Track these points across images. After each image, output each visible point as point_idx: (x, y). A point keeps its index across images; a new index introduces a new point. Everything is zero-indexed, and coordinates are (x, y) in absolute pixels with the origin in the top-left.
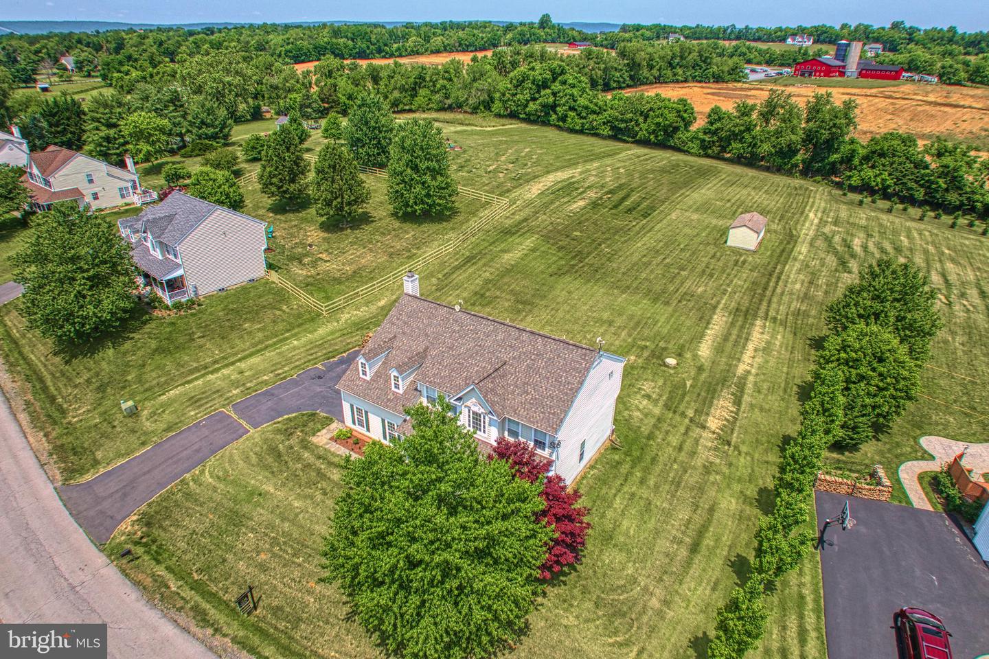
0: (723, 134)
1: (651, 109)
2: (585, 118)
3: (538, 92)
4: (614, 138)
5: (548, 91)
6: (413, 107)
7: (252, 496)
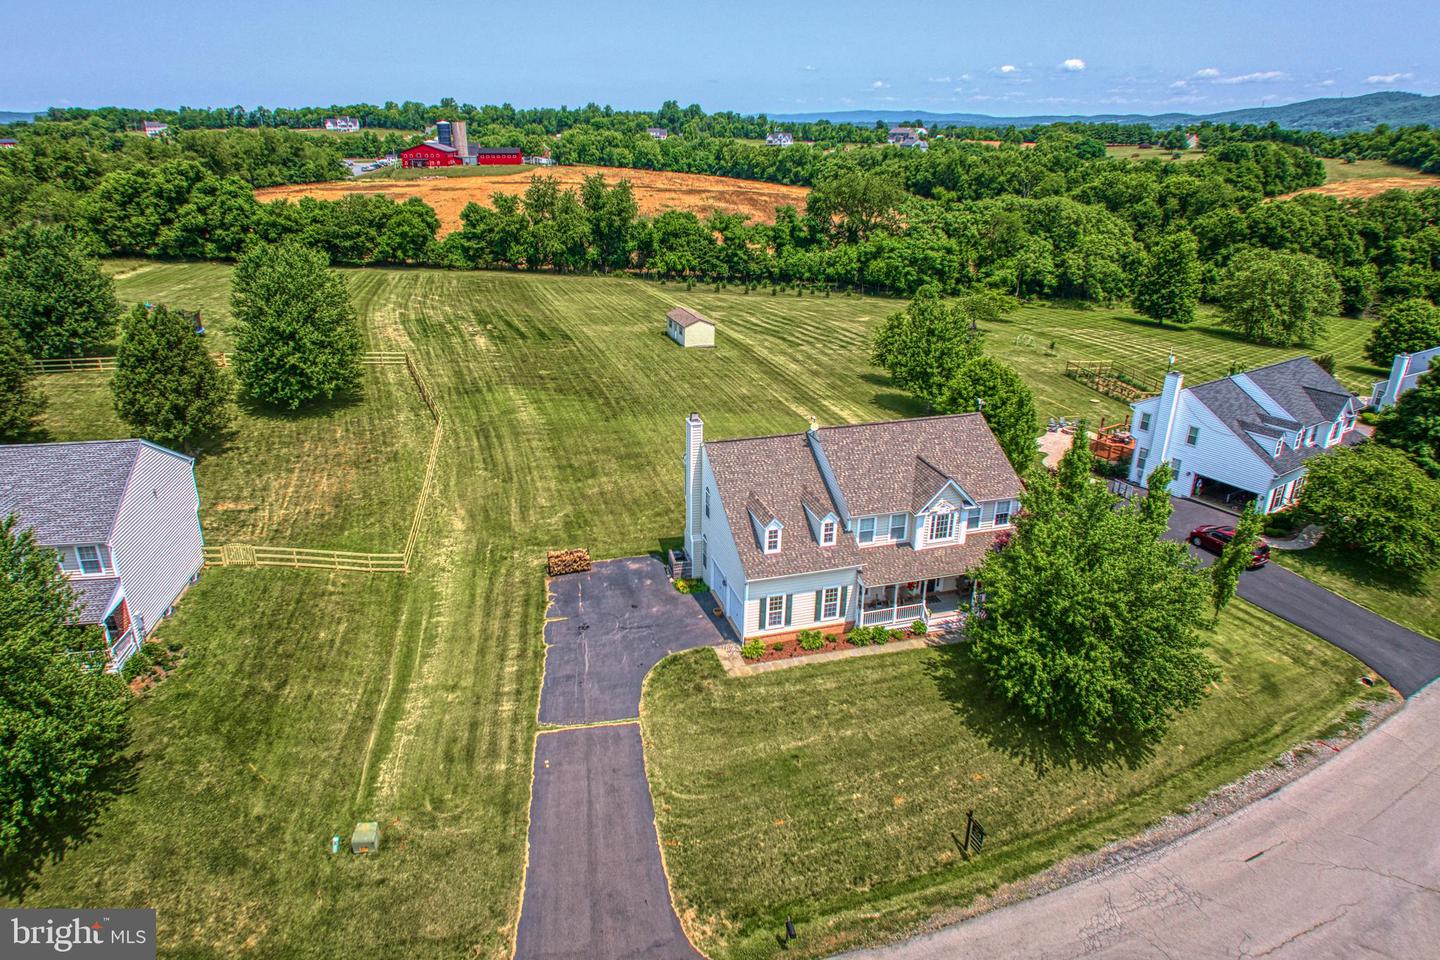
0: (495, 237)
1: (384, 216)
3: (172, 209)
5: (189, 207)
7: (788, 765)
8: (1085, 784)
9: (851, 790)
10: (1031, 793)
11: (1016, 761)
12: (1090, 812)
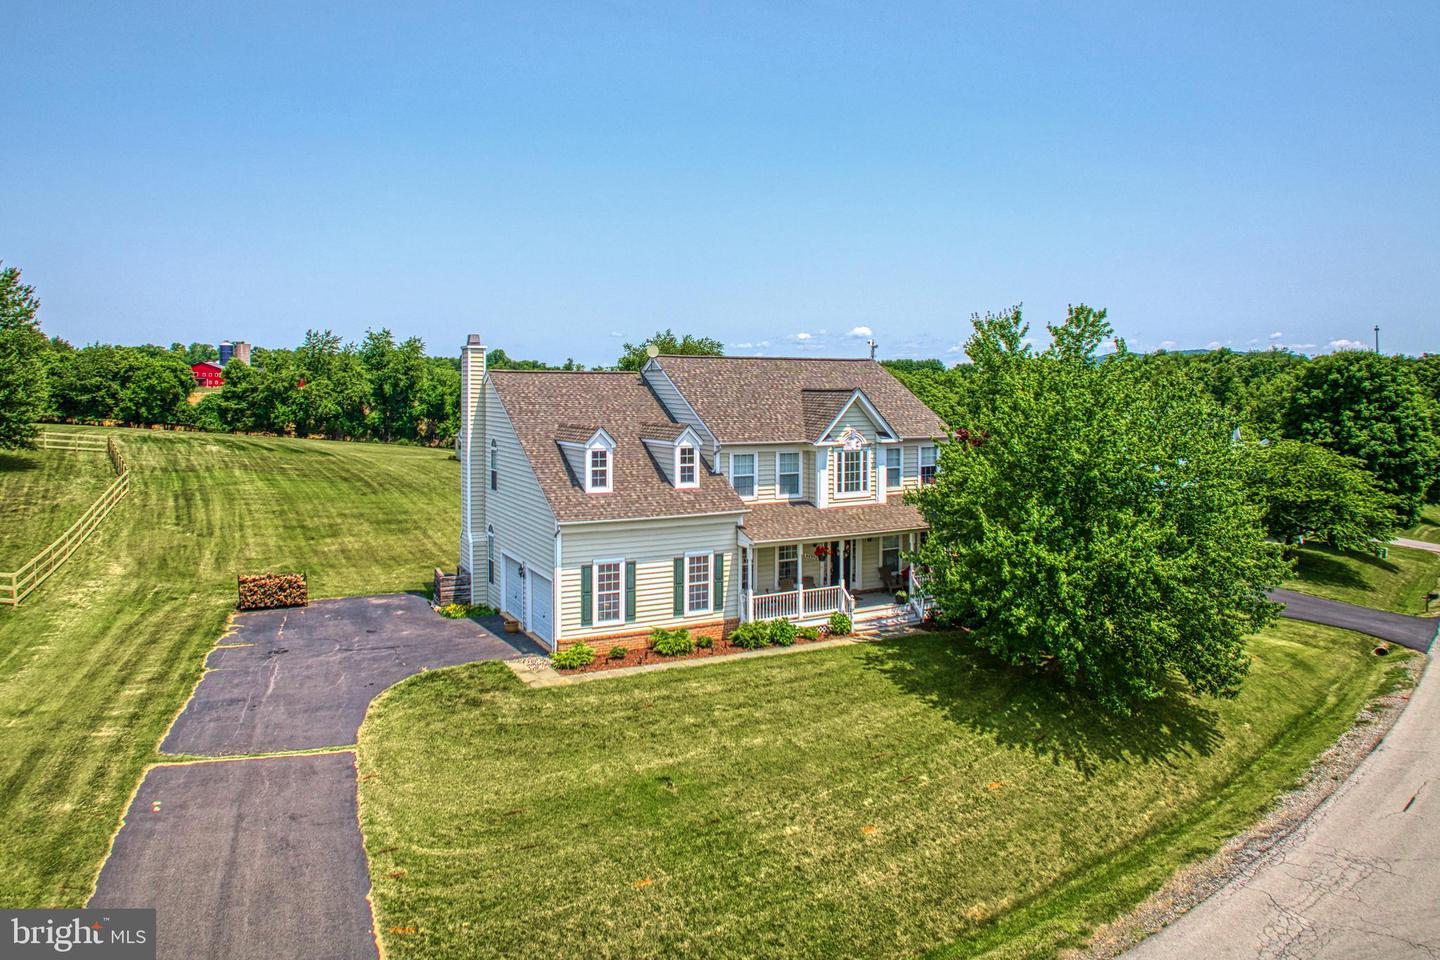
7: (655, 792)
8: (1153, 781)
9: (777, 821)
10: (1083, 801)
11: (1047, 758)
12: (1174, 816)
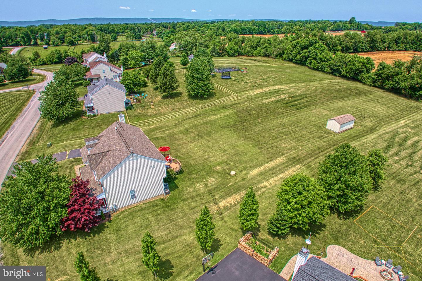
0: (383, 76)
1: (349, 61)
2: (320, 63)
3: (302, 50)
4: (332, 73)
5: (306, 50)
6: (253, 55)
